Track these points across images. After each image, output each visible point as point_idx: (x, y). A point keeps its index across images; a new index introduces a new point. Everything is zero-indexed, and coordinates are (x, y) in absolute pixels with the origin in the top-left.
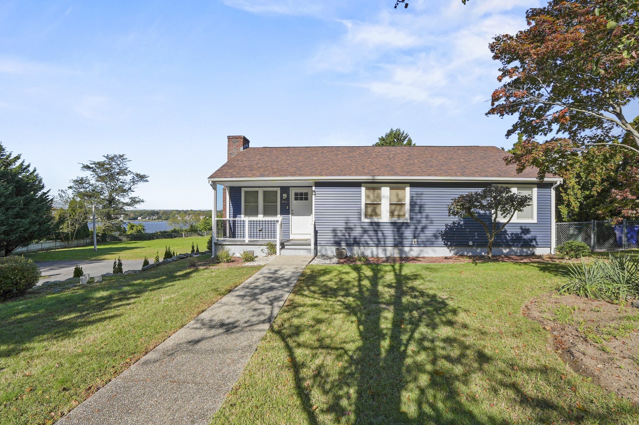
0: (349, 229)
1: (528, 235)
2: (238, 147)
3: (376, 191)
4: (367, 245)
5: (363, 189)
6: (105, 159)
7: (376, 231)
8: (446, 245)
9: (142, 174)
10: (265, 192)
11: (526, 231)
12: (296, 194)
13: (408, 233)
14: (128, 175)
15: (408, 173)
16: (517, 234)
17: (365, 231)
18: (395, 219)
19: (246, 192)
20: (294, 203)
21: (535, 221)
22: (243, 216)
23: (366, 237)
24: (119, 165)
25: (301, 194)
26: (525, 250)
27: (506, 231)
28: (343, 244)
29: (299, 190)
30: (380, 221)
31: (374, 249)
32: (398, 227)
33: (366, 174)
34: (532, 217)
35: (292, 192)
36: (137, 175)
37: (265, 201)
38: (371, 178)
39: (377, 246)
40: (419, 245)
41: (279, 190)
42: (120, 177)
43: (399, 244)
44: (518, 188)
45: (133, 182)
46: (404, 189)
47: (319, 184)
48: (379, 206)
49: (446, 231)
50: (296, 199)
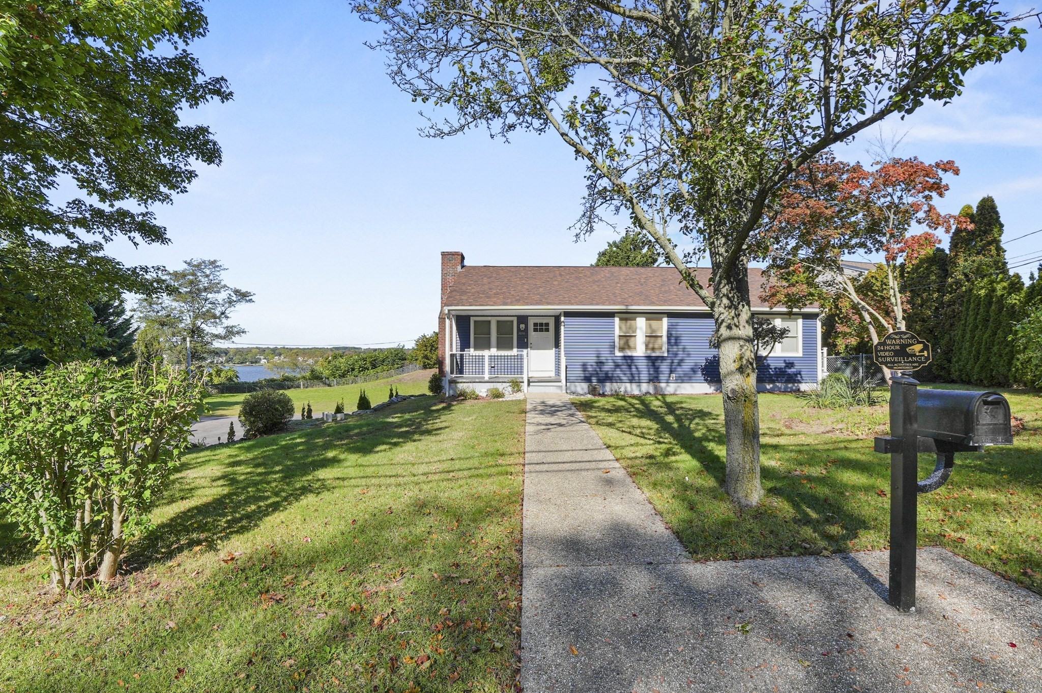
0: (600, 363)
1: (793, 370)
2: (455, 265)
3: (629, 322)
4: (621, 381)
5: (617, 320)
6: (186, 266)
7: (630, 366)
8: (706, 380)
9: (243, 290)
10: (498, 322)
11: (790, 364)
12: (535, 324)
13: (664, 367)
14: (223, 292)
15: (665, 303)
16: (780, 369)
17: (617, 366)
18: (649, 353)
19: (475, 322)
20: (533, 335)
21: (800, 354)
22: (472, 350)
23: (618, 372)
24: (207, 276)
25: (541, 324)
26: (790, 385)
27: (769, 366)
28: (594, 380)
29: (539, 320)
30: (634, 354)
31: (628, 385)
32: (653, 361)
33: (620, 304)
34: (797, 351)
35: (531, 322)
36: (237, 292)
37: (498, 332)
38: (623, 307)
39: (631, 382)
40: (676, 381)
41: (515, 320)
42: (209, 296)
43: (654, 379)
44: (782, 319)
45: (231, 302)
46: (661, 319)
47: (568, 314)
48: (633, 339)
49: (706, 365)
50: (535, 330)
